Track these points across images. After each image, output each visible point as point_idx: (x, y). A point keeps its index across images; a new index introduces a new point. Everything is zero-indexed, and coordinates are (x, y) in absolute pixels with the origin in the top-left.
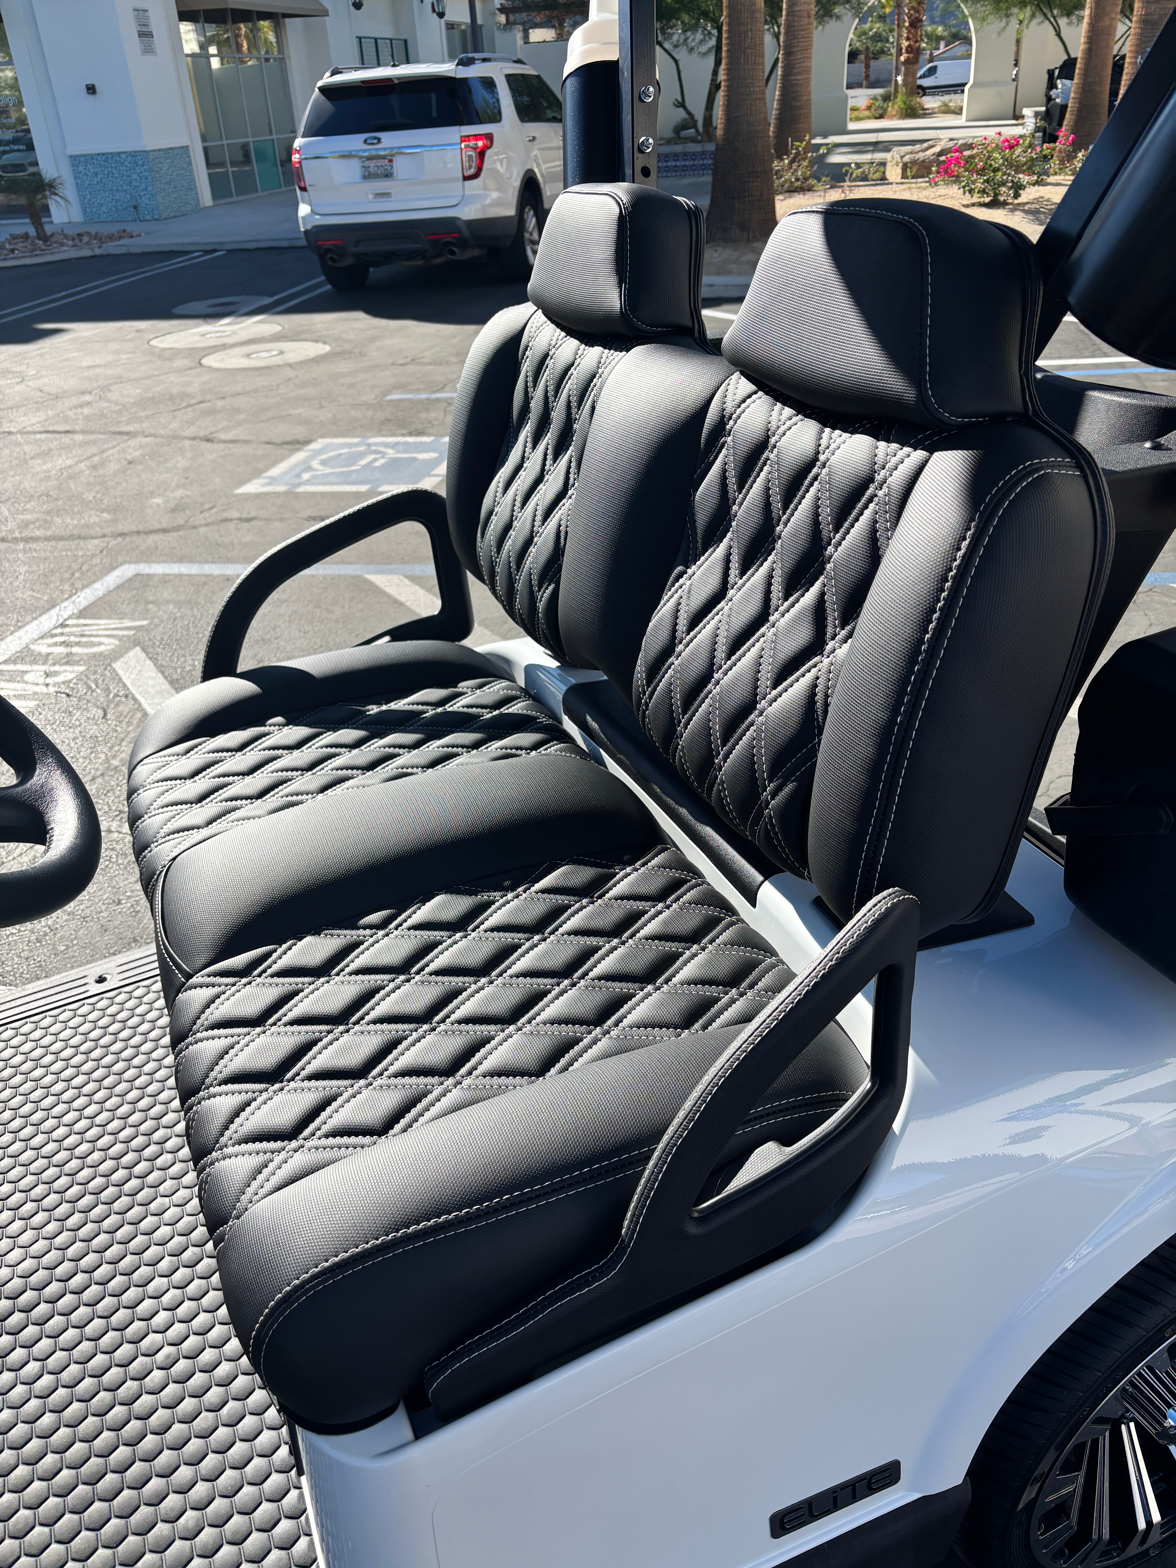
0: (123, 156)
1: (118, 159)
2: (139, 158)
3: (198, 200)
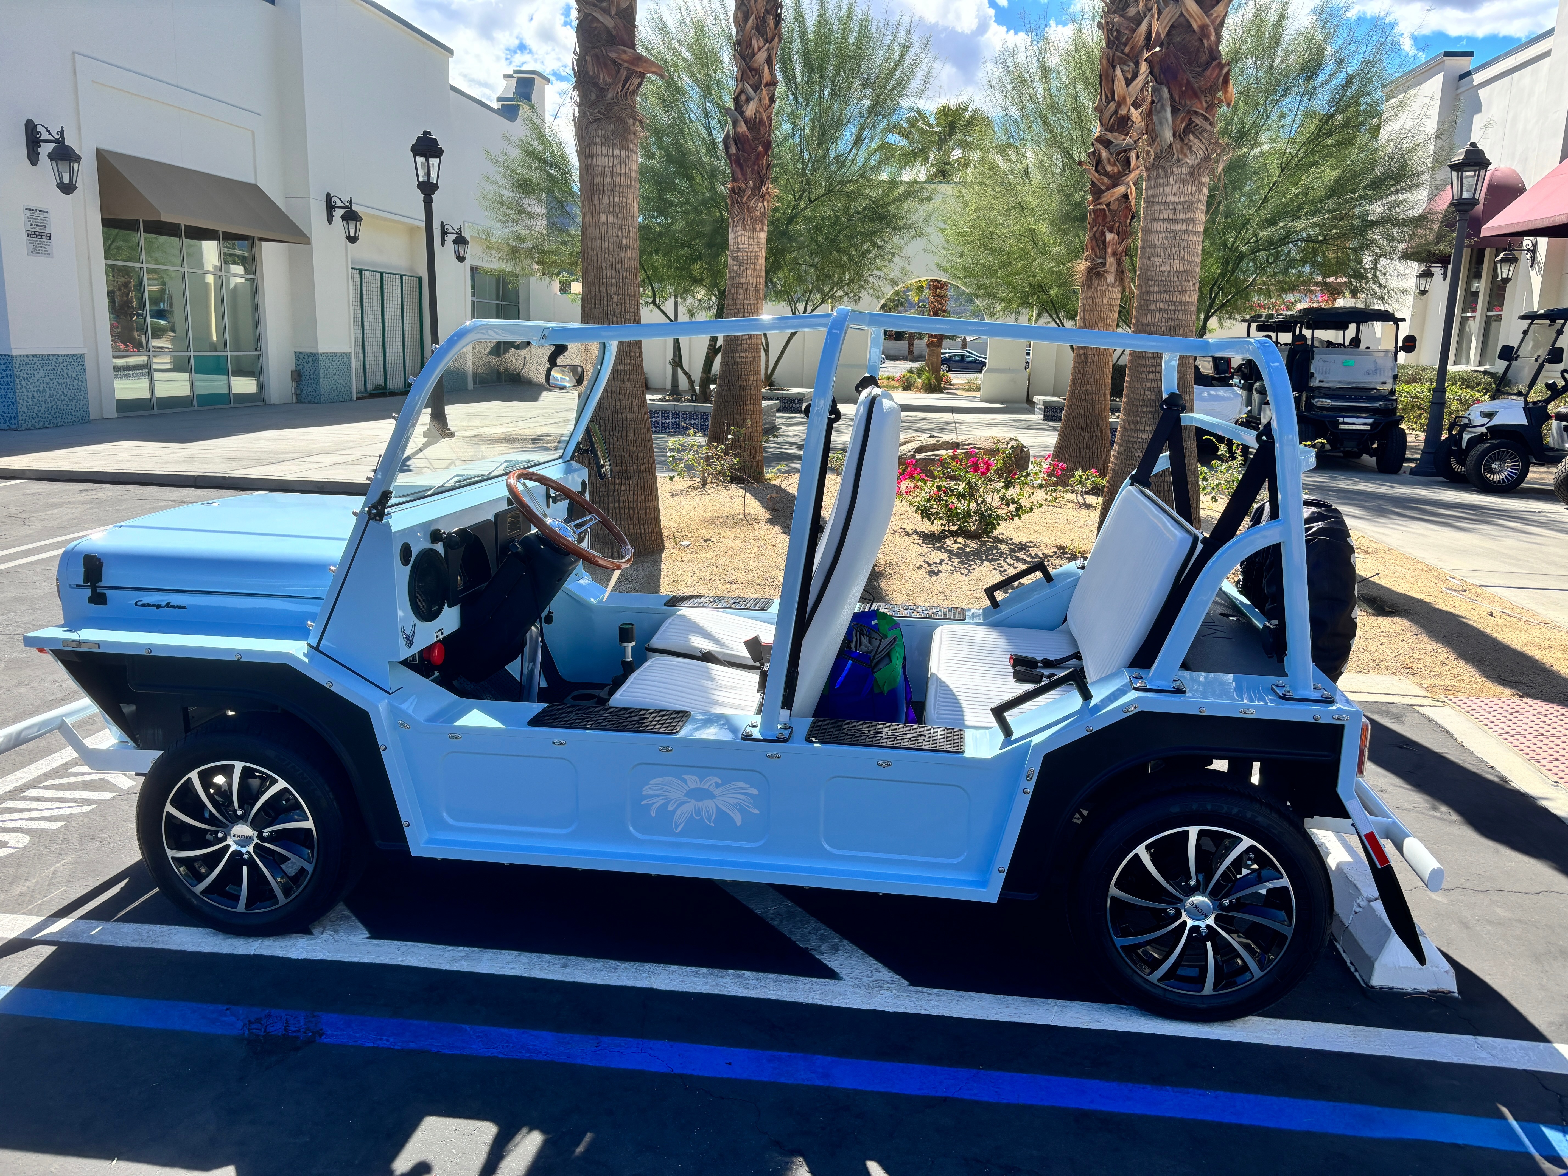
3: (87, 412)
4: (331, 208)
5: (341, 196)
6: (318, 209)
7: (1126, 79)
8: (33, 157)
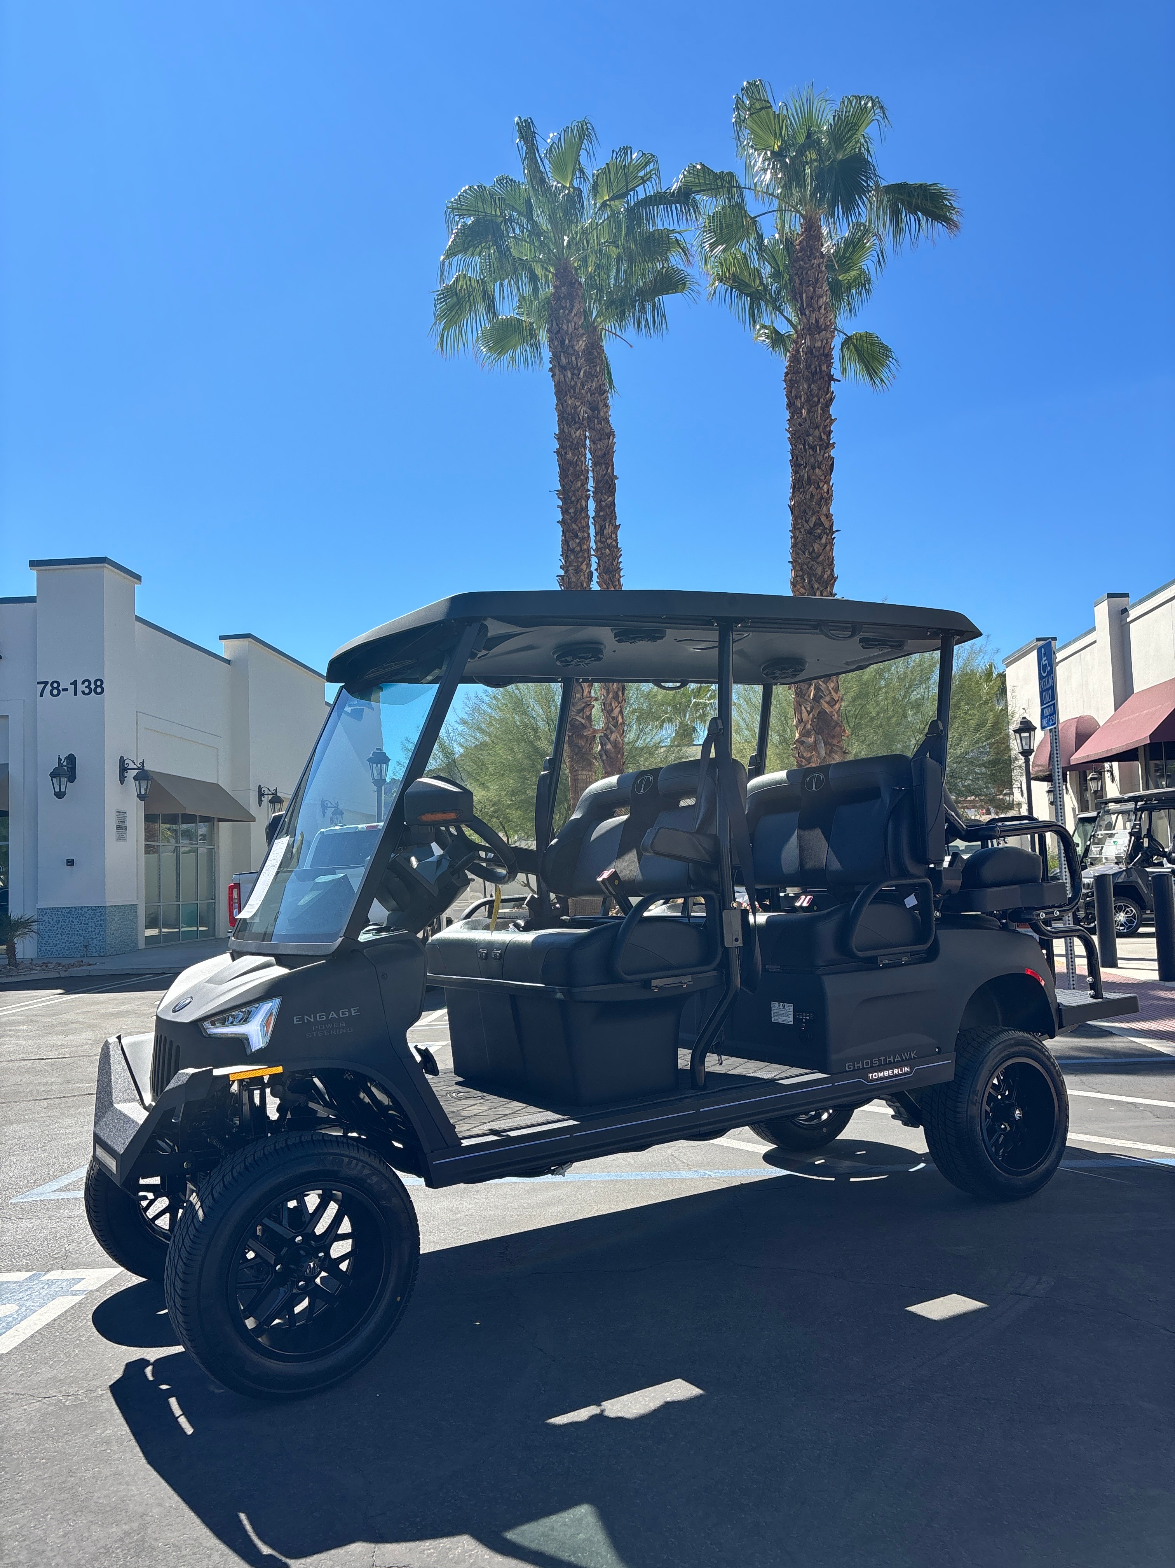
0: (84, 910)
1: (80, 911)
2: (98, 911)
3: (137, 944)
4: (261, 794)
5: (270, 786)
6: (254, 796)
7: (807, 711)
8: (122, 779)
